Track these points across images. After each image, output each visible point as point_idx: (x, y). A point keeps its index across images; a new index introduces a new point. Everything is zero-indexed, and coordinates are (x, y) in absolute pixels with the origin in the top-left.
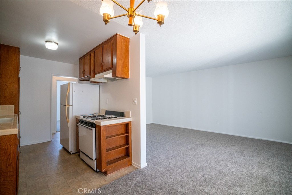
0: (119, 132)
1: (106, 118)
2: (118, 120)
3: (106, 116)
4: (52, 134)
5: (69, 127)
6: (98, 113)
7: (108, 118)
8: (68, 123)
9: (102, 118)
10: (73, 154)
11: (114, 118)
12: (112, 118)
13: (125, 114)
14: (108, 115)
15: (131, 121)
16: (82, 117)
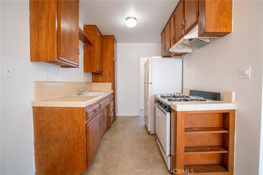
0: (208, 124)
1: (188, 100)
2: (209, 105)
3: (189, 97)
4: (140, 110)
5: (148, 106)
6: (181, 93)
7: (191, 101)
8: (148, 102)
9: (183, 99)
10: (151, 134)
11: (202, 100)
12: (198, 100)
13: (222, 96)
14: (193, 96)
15: (235, 110)
16: (159, 97)
